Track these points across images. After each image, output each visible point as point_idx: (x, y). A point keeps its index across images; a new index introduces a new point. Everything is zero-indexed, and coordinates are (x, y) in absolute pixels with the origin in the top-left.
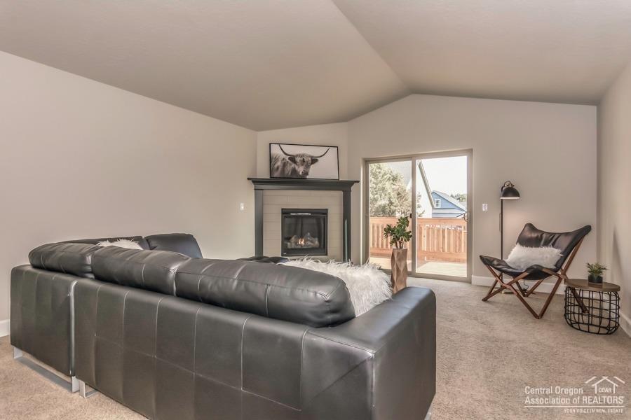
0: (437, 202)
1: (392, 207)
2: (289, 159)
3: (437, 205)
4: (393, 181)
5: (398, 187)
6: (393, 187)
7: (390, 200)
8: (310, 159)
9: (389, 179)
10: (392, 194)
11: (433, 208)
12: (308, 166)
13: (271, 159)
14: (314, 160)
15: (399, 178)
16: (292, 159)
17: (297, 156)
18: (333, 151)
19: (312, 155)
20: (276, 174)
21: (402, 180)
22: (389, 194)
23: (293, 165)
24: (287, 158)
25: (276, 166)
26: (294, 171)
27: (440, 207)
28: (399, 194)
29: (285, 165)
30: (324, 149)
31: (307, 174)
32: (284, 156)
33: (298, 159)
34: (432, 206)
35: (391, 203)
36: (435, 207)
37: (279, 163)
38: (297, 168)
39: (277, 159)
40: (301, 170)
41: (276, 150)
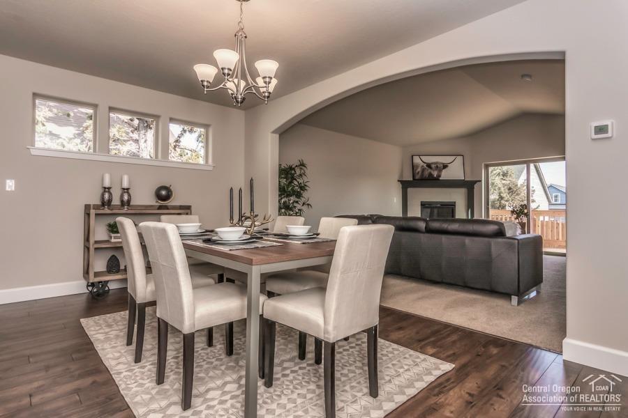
0: (556, 196)
1: (503, 202)
2: (427, 166)
3: (556, 200)
4: (503, 175)
5: (508, 182)
6: (504, 182)
7: (500, 195)
8: (442, 165)
9: (499, 174)
10: (502, 189)
11: (550, 204)
12: (440, 171)
13: (414, 167)
14: (445, 166)
15: (509, 173)
16: (429, 166)
17: (432, 163)
18: (459, 159)
19: (444, 162)
20: (417, 177)
21: (513, 176)
22: (499, 189)
23: (430, 170)
24: (425, 165)
25: (417, 171)
26: (430, 174)
27: (559, 202)
28: (510, 189)
29: (423, 170)
30: (453, 158)
31: (440, 176)
32: (422, 164)
33: (433, 166)
34: (549, 201)
35: (501, 198)
36: (553, 202)
37: (419, 170)
38: (432, 172)
39: (417, 167)
40: (435, 174)
41: (417, 160)
